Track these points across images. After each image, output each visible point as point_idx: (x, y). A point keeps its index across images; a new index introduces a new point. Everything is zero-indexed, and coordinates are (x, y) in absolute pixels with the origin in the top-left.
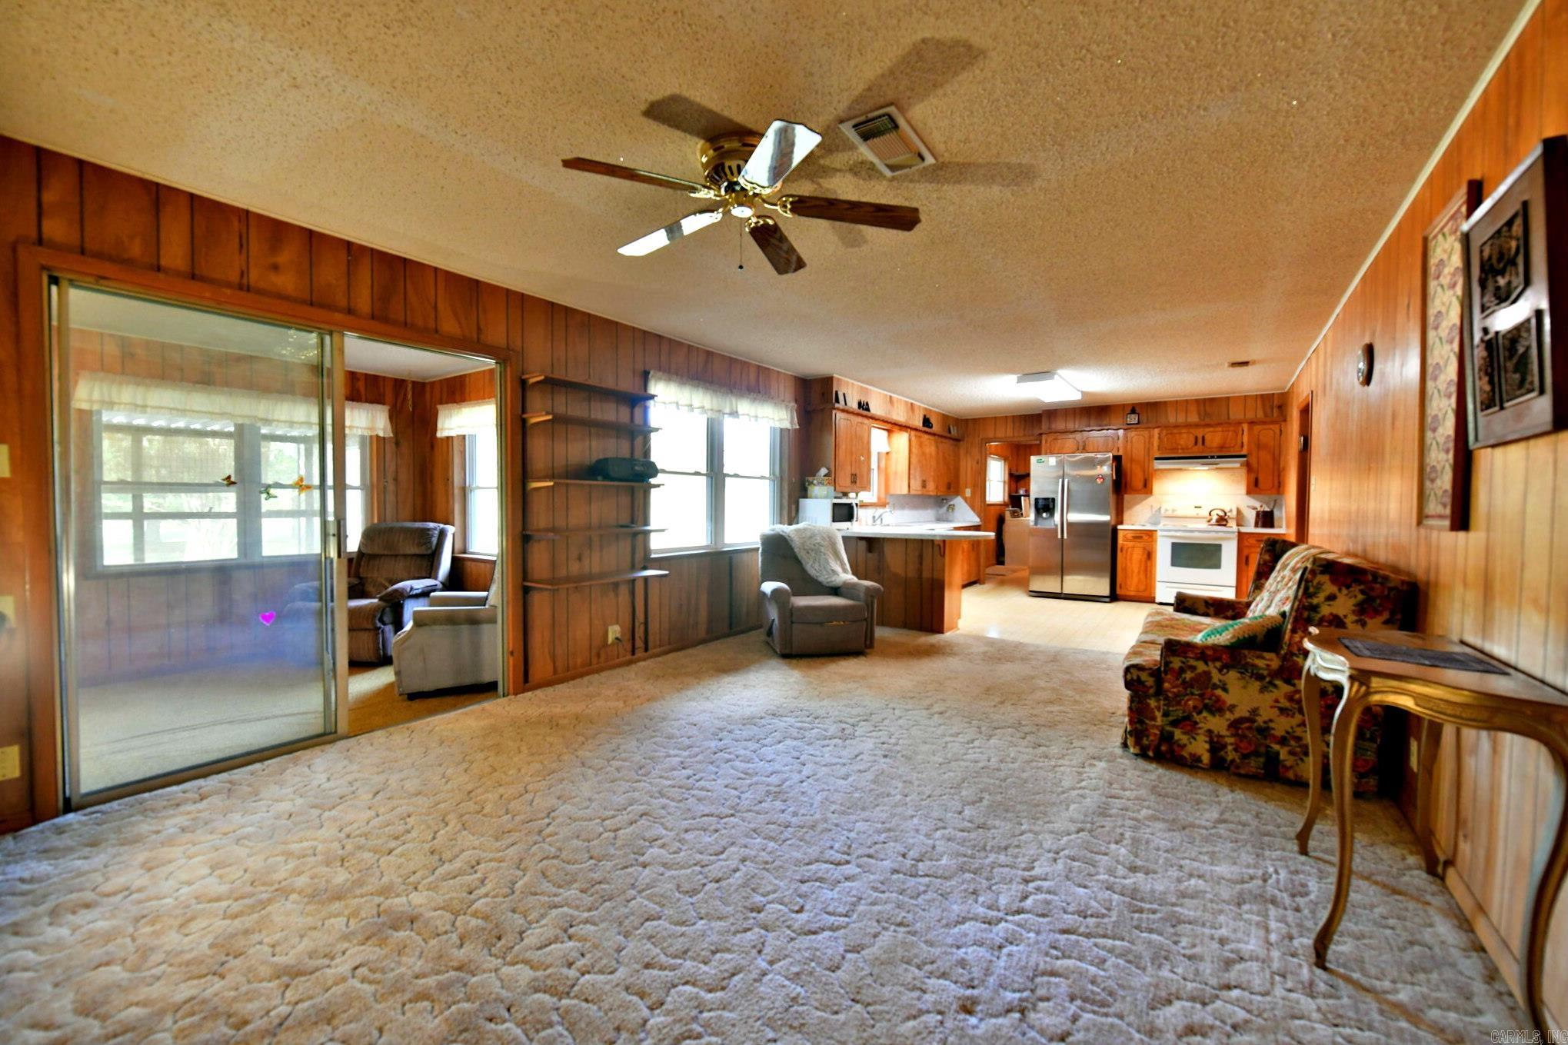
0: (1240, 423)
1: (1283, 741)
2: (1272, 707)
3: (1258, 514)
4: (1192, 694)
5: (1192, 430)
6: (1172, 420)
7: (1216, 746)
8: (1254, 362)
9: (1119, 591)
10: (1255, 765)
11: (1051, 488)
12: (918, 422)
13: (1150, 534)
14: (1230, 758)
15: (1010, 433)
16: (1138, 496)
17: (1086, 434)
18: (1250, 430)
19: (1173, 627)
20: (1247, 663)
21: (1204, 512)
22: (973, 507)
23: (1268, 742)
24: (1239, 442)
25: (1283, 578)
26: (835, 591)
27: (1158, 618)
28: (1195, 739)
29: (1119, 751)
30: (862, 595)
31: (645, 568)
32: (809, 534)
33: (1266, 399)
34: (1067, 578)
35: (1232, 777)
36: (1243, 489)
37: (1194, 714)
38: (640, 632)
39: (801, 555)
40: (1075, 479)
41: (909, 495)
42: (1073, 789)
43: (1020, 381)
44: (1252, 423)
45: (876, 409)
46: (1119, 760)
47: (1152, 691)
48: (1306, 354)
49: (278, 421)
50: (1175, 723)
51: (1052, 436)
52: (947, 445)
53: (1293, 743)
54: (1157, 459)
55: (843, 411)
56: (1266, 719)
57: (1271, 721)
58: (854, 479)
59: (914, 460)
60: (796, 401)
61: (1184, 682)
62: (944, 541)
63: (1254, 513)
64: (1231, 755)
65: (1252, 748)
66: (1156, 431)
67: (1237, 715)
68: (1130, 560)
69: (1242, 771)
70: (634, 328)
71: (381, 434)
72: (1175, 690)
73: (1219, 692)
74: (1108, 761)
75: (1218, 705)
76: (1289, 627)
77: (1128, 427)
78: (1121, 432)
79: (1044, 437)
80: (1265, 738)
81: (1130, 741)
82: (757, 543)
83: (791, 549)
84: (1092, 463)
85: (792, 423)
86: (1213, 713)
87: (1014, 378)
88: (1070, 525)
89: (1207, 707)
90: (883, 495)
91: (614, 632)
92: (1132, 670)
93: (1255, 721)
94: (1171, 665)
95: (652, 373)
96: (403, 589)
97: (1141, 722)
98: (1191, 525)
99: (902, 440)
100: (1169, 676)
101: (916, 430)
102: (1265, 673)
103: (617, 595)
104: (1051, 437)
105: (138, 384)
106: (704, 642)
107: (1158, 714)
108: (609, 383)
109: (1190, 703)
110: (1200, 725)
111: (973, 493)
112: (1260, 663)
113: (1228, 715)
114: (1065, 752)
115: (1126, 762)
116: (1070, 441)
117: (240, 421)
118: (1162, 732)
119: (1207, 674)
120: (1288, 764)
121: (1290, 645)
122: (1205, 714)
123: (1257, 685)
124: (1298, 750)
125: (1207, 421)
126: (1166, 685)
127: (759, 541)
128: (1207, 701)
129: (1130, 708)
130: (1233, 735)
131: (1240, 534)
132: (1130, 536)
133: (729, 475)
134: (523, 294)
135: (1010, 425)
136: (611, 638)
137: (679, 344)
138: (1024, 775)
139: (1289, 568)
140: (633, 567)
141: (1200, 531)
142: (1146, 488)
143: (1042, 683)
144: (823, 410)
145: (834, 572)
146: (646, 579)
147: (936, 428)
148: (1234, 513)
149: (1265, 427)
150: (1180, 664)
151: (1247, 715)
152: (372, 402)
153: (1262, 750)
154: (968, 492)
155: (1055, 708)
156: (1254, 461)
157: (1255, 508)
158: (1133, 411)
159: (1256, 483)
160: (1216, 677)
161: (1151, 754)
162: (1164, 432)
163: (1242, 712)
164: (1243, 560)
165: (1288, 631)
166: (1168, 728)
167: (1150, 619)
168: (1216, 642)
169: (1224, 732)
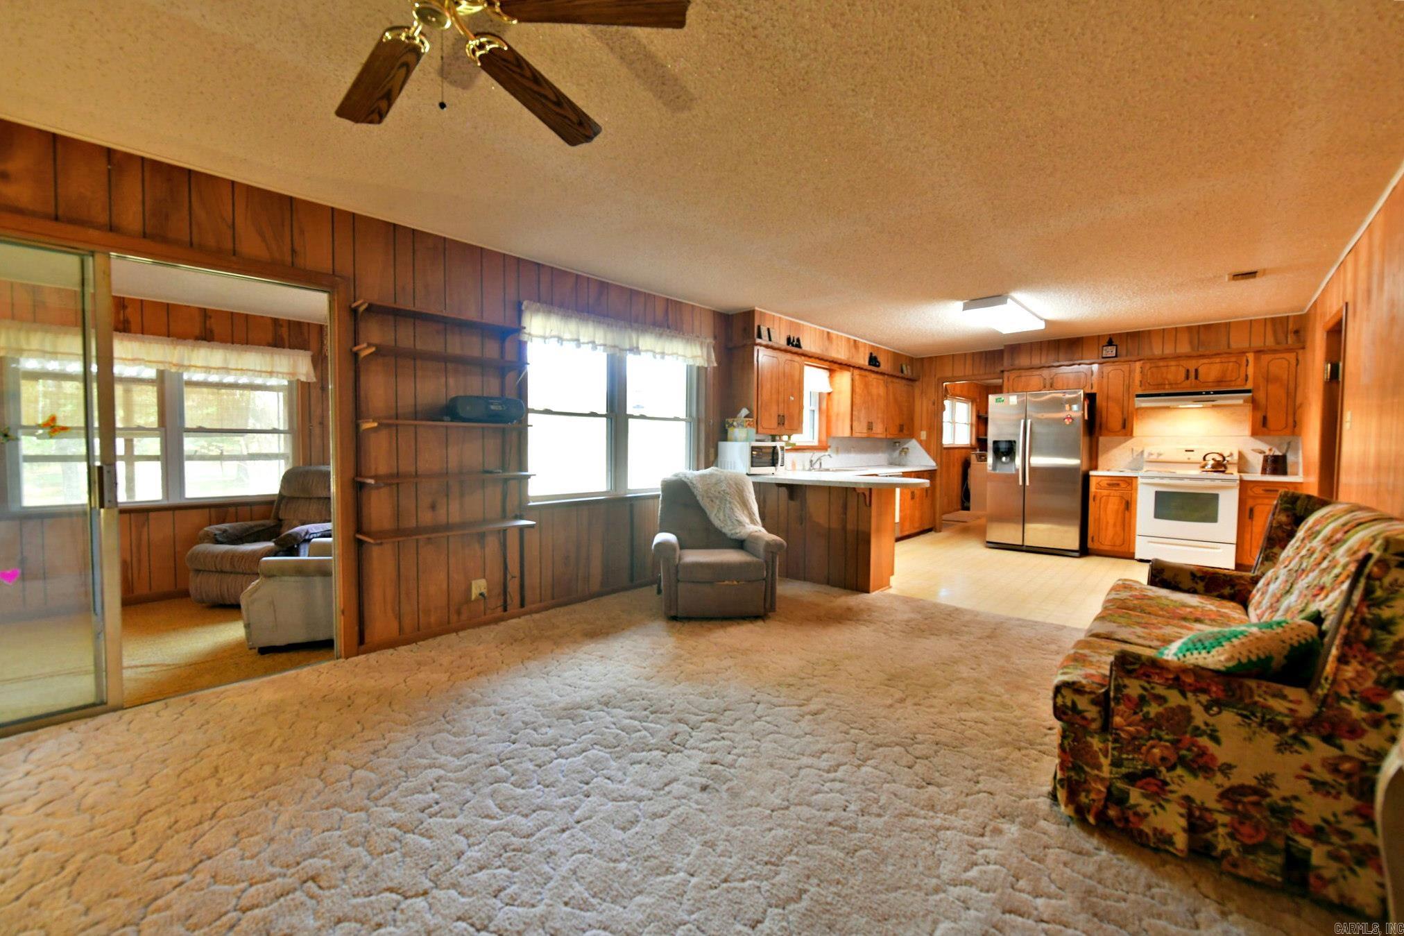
0: (1244, 353)
1: (1317, 834)
2: (1299, 777)
3: (1266, 459)
4: (1160, 739)
5: (1181, 363)
6: (1157, 351)
7: (1197, 824)
8: (1264, 272)
9: (1090, 545)
10: (1265, 866)
11: (1011, 430)
12: (863, 361)
13: (1130, 482)
14: (1221, 847)
15: (969, 371)
16: (1116, 439)
17: (1054, 370)
18: (1257, 360)
19: (1143, 611)
20: (1256, 703)
21: (1197, 457)
22: (928, 452)
23: (1289, 831)
24: (1243, 376)
25: (1311, 552)
26: (740, 544)
27: (1124, 595)
28: (1162, 807)
29: (1044, 804)
30: (762, 550)
31: (521, 518)
32: (714, 481)
33: (1278, 323)
34: (1028, 526)
35: (1225, 879)
36: (1246, 429)
37: (1163, 769)
38: (513, 586)
39: (704, 503)
40: (1040, 421)
41: (851, 437)
42: (954, 883)
43: (966, 307)
44: (1258, 352)
45: (807, 346)
46: (1042, 823)
47: (1094, 726)
48: (1338, 257)
49: (196, 367)
50: (1131, 778)
51: (1016, 373)
52: (900, 386)
53: (1335, 839)
54: (1138, 396)
55: (767, 347)
56: (1287, 794)
57: (1296, 798)
58: (781, 421)
59: (858, 400)
60: (715, 338)
61: (1146, 718)
62: (870, 489)
63: (1261, 457)
64: (1222, 843)
65: (1261, 837)
66: (1138, 365)
67: (1235, 780)
68: (1104, 511)
69: (1242, 872)
70: (504, 255)
71: (303, 379)
72: (1131, 729)
73: (1204, 741)
74: (1024, 825)
75: (1201, 761)
76: (1334, 651)
77: (1104, 360)
78: (1095, 367)
79: (1006, 374)
80: (1285, 824)
81: (1061, 795)
82: (656, 490)
83: (693, 496)
84: (1058, 404)
85: (709, 360)
86: (1193, 772)
87: (959, 304)
88: (1033, 469)
89: (1182, 761)
90: (824, 438)
91: (479, 586)
92: (1064, 691)
93: (1268, 795)
94: (1126, 691)
95: (525, 303)
96: (297, 534)
97: (1077, 768)
98: (1181, 472)
99: (844, 380)
100: (1122, 707)
101: (860, 368)
102: (1287, 721)
103: (483, 547)
104: (1013, 375)
105: (47, 331)
106: (599, 595)
107: (1105, 762)
108: (471, 314)
109: (1156, 751)
110: (1173, 787)
111: (929, 436)
112: (1278, 705)
113: (1219, 778)
114: (962, 798)
115: (1051, 828)
116: (1035, 379)
117: (162, 367)
118: (1109, 789)
119: (1186, 711)
120: (1327, 874)
121: (1334, 682)
122: (1179, 771)
123: (1272, 738)
124: (1346, 852)
125: (1202, 351)
126: (1117, 720)
127: (659, 486)
128: (1184, 752)
129: (1061, 746)
130: (1226, 811)
131: (1242, 482)
132: (1104, 483)
133: (632, 417)
134: (354, 214)
135: (969, 362)
136: (475, 593)
137: (564, 273)
138: (887, 844)
139: (1320, 537)
140: (504, 517)
141: (1191, 478)
142: (1126, 429)
143: (964, 671)
144: (744, 346)
145: (740, 523)
146: (522, 528)
147: (885, 366)
148: (1236, 457)
149: (1278, 356)
150: (1141, 691)
151: (1253, 783)
152: (292, 347)
153: (1279, 843)
154: (923, 435)
155: (974, 714)
156: (1261, 396)
157: (1262, 452)
158: (1110, 343)
159: (1265, 421)
160: (1200, 717)
161: (1091, 820)
162: (1148, 366)
163: (1245, 776)
164: (1246, 513)
165: (1331, 659)
166: (1119, 784)
167: (1113, 596)
168: (1201, 662)
169: (1212, 804)
